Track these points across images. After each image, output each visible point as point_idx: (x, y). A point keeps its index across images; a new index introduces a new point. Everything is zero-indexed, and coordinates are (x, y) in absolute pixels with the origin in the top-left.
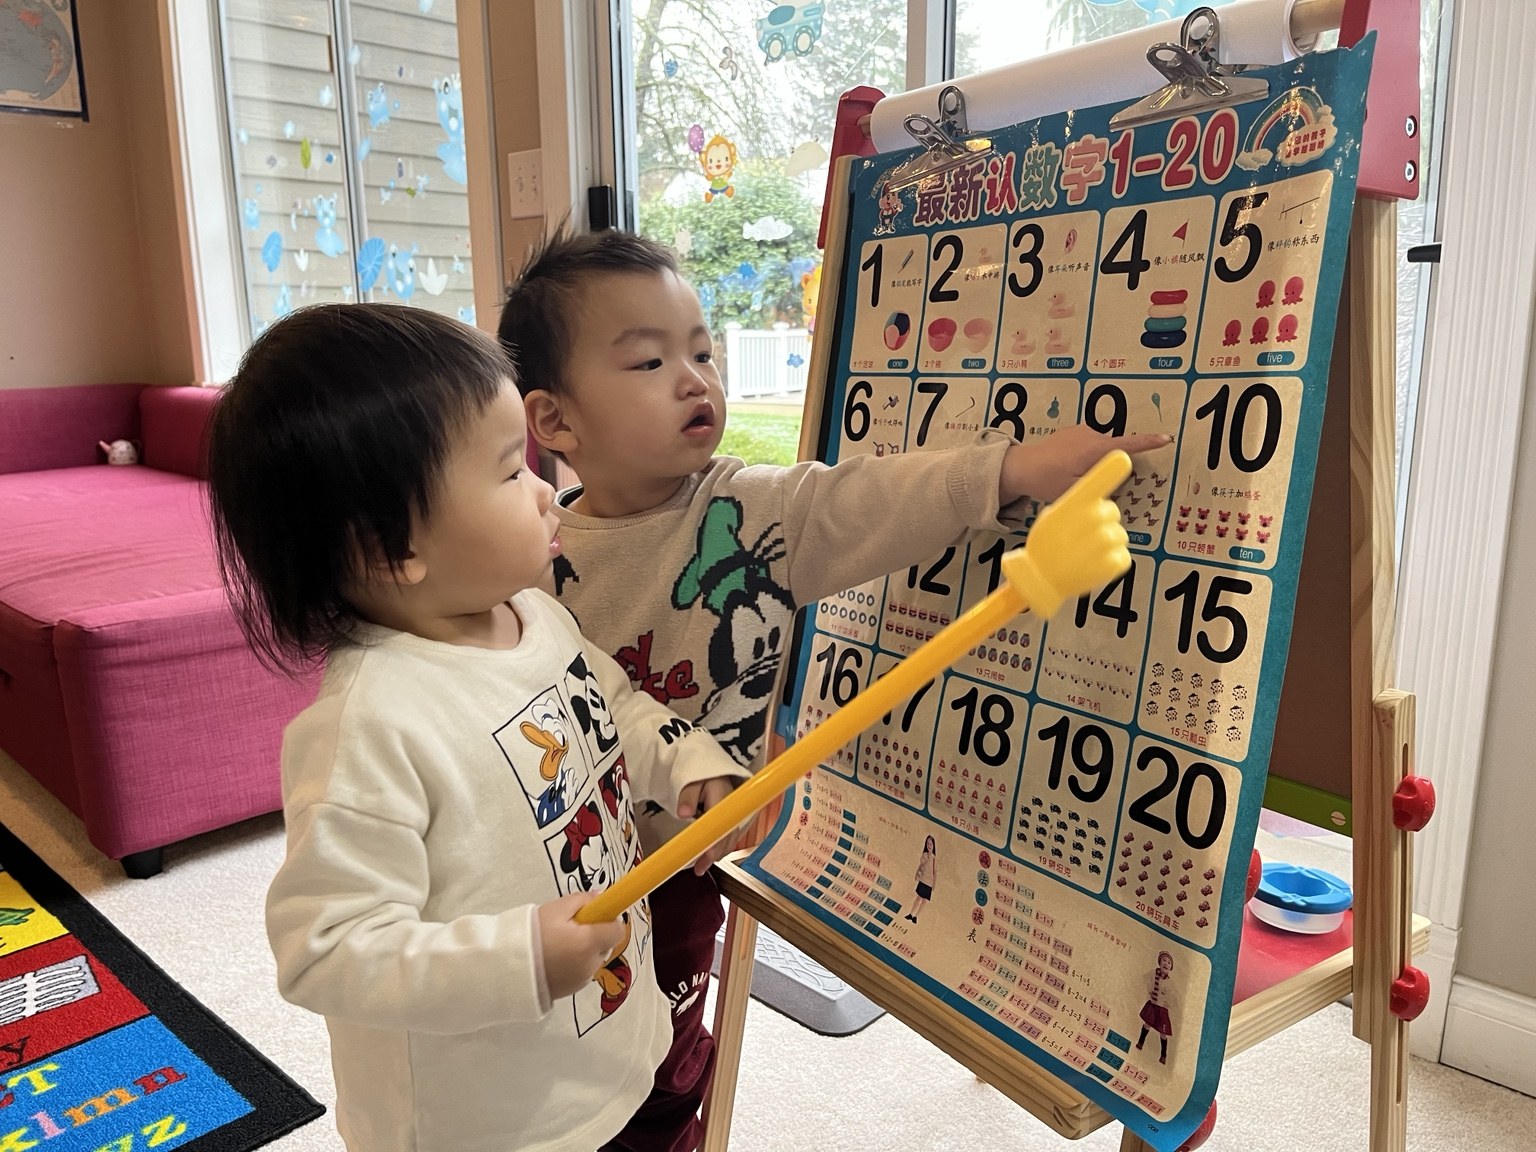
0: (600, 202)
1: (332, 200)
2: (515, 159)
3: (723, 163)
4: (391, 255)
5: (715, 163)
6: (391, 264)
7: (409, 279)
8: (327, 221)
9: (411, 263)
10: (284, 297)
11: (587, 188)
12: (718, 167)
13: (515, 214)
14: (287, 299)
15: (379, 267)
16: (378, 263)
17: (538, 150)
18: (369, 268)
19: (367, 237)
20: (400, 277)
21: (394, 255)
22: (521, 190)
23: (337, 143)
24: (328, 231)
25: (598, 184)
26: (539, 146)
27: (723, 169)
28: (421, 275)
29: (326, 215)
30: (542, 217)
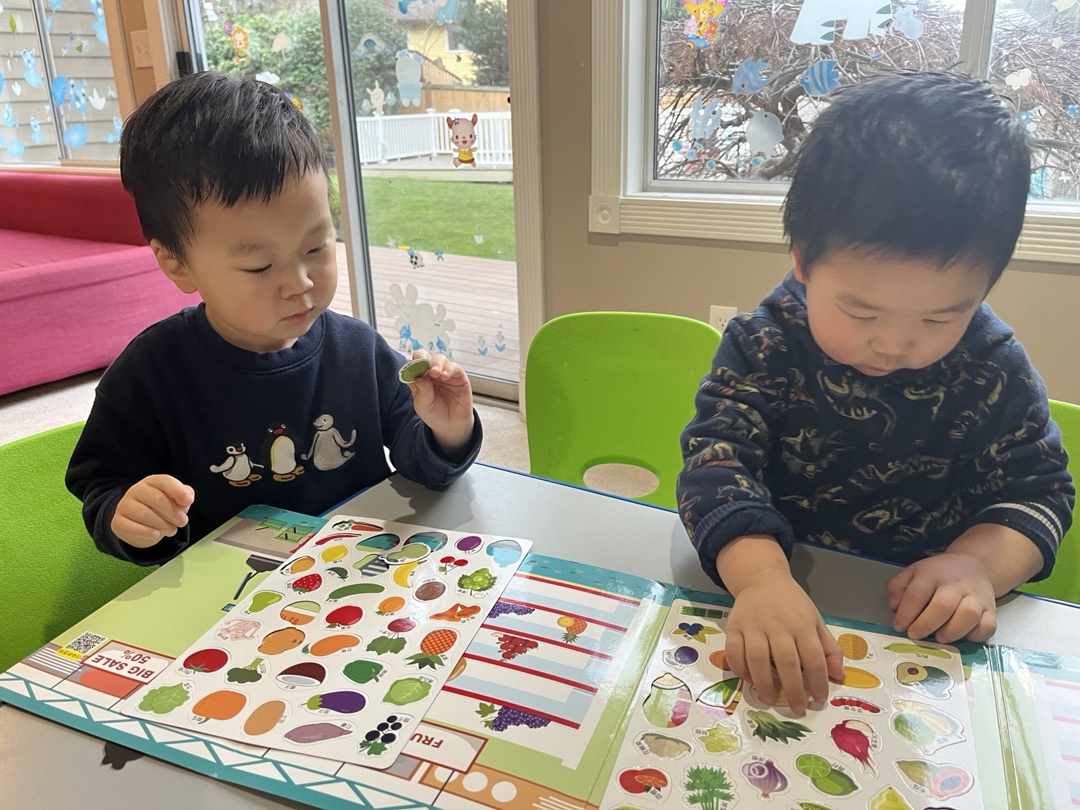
0: (183, 60)
1: (32, 52)
2: (134, 34)
3: (243, 42)
4: (71, 87)
5: (238, 42)
6: (71, 91)
7: (83, 100)
8: (30, 65)
9: (83, 91)
10: (8, 112)
11: (176, 52)
12: (241, 44)
13: (138, 65)
14: (10, 113)
15: (65, 93)
16: (64, 91)
17: (145, 31)
18: (59, 94)
19: (56, 75)
20: (77, 99)
21: (73, 86)
22: (140, 52)
23: (30, 8)
24: (32, 71)
25: (181, 50)
26: (145, 28)
27: (243, 45)
28: (90, 98)
29: (29, 61)
30: (152, 68)
